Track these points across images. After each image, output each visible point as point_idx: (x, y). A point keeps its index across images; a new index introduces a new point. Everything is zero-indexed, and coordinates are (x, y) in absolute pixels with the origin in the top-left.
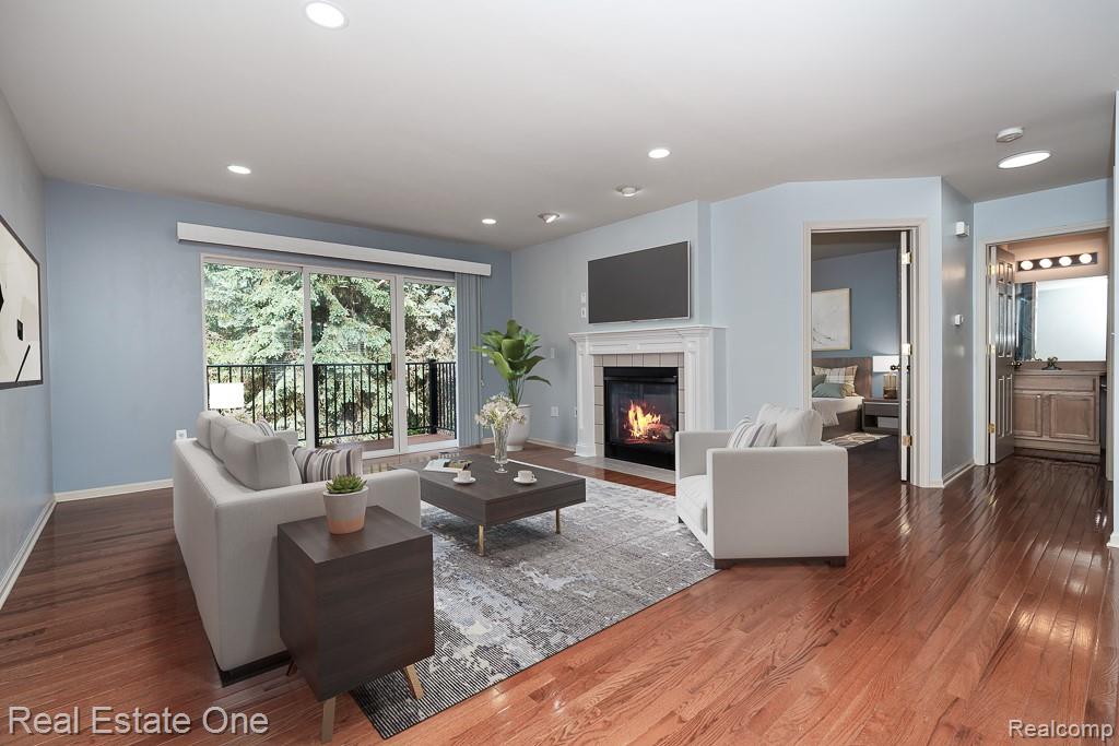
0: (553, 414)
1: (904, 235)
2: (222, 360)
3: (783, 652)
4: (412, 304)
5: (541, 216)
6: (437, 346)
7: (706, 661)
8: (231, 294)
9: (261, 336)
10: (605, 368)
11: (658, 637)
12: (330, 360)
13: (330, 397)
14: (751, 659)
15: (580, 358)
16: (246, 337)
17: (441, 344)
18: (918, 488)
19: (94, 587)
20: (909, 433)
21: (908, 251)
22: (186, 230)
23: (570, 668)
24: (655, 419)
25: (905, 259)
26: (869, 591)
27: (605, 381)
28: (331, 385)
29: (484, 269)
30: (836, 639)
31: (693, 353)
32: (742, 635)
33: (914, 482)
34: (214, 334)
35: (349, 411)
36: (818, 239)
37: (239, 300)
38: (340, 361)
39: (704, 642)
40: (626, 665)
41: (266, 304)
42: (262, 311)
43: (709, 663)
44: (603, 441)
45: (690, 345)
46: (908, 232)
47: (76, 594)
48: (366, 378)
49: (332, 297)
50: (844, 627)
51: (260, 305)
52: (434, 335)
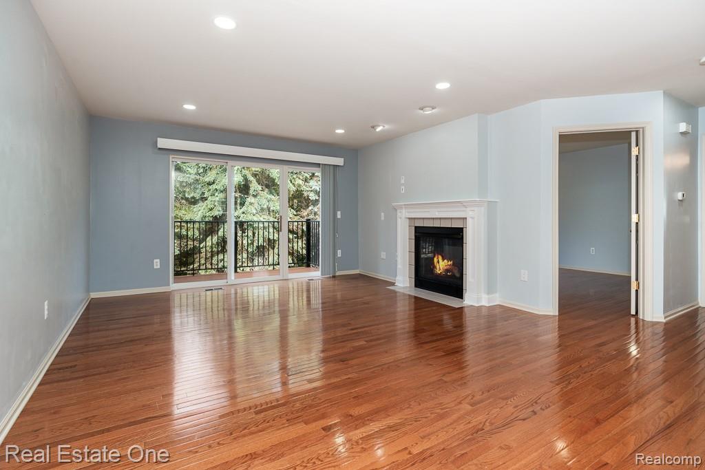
0: (382, 257)
1: (633, 135)
2: (187, 218)
3: (493, 421)
4: (301, 182)
5: (373, 127)
6: (316, 210)
7: (438, 421)
8: (193, 177)
9: (208, 203)
10: (416, 227)
11: (412, 403)
12: (250, 218)
13: (250, 242)
14: (469, 422)
15: (399, 220)
16: (201, 204)
17: (318, 209)
18: (643, 320)
19: (102, 346)
20: (637, 279)
21: (637, 145)
22: (163, 143)
23: (351, 415)
24: (450, 263)
25: (635, 151)
26: (572, 389)
27: (416, 236)
28: (250, 234)
29: (339, 161)
30: (535, 416)
31: (473, 218)
32: (470, 408)
33: (641, 317)
34: (184, 201)
35: (261, 250)
36: (564, 139)
37: (197, 180)
38: (255, 219)
39: (441, 409)
40: (386, 417)
41: (214, 183)
42: (211, 187)
43: (440, 422)
44: (413, 276)
45: (471, 213)
46: (637, 132)
47: (94, 348)
48: (271, 230)
49: (251, 178)
50: (544, 410)
51: (210, 184)
52: (315, 202)
